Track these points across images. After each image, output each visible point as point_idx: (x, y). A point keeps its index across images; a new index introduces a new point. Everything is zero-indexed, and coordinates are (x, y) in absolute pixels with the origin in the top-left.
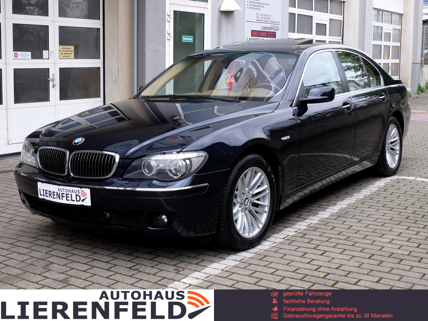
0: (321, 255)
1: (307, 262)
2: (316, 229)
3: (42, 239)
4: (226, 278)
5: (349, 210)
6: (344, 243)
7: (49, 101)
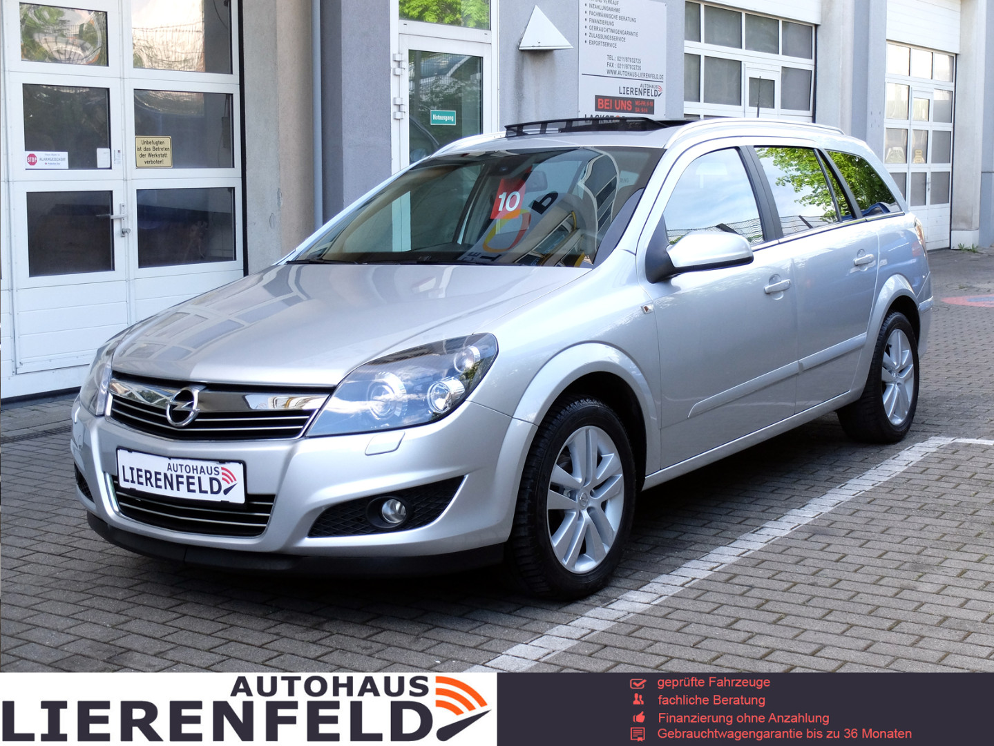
0: (775, 623)
1: (741, 639)
2: (759, 564)
5: (839, 518)
6: (828, 596)
7: (114, 269)
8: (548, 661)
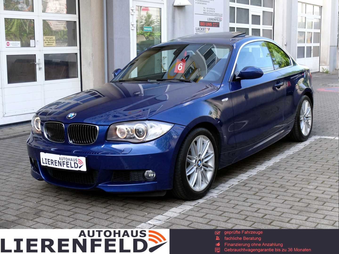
0: (260, 200)
1: (248, 206)
2: (255, 180)
3: (33, 192)
4: (183, 219)
5: (282, 164)
6: (278, 190)
7: (36, 81)
8: (183, 214)
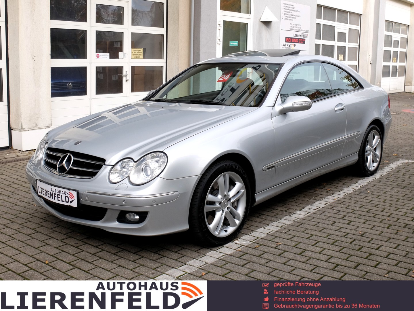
0: (348, 224)
1: (336, 229)
2: (342, 203)
4: (270, 240)
7: (122, 93)
8: (271, 234)
